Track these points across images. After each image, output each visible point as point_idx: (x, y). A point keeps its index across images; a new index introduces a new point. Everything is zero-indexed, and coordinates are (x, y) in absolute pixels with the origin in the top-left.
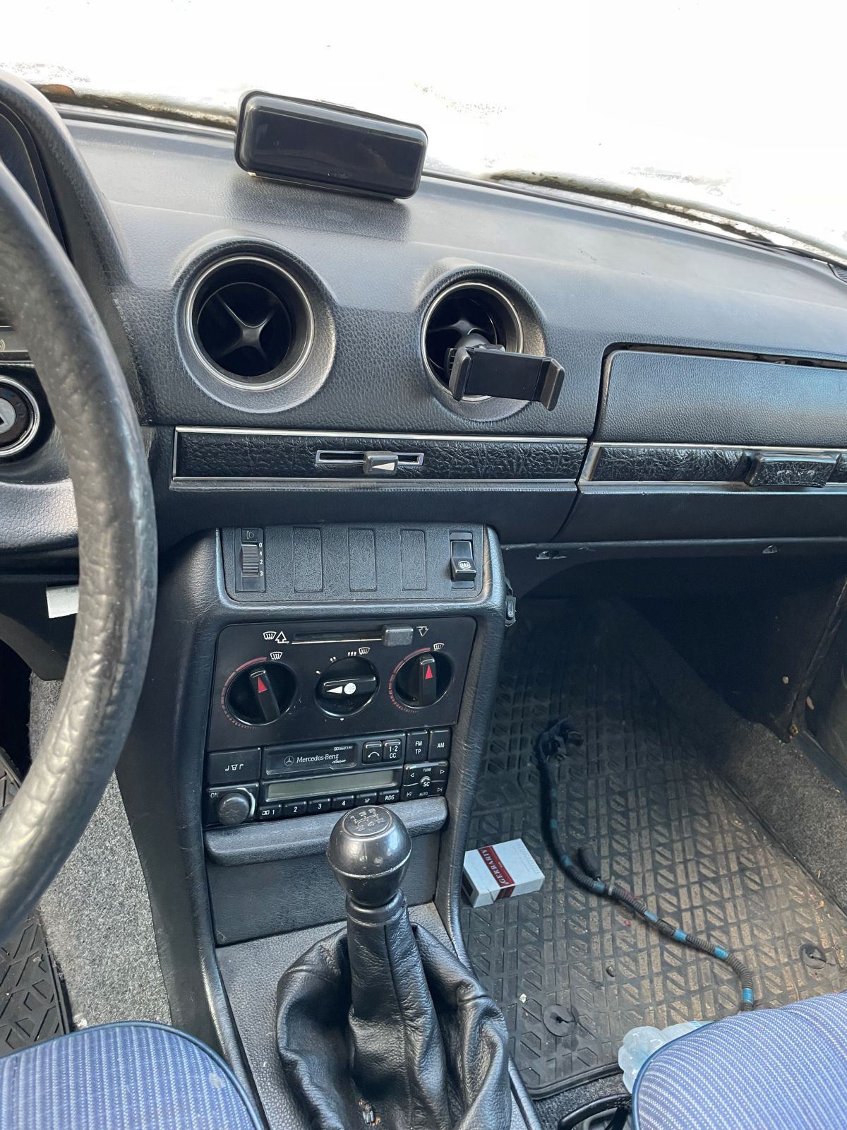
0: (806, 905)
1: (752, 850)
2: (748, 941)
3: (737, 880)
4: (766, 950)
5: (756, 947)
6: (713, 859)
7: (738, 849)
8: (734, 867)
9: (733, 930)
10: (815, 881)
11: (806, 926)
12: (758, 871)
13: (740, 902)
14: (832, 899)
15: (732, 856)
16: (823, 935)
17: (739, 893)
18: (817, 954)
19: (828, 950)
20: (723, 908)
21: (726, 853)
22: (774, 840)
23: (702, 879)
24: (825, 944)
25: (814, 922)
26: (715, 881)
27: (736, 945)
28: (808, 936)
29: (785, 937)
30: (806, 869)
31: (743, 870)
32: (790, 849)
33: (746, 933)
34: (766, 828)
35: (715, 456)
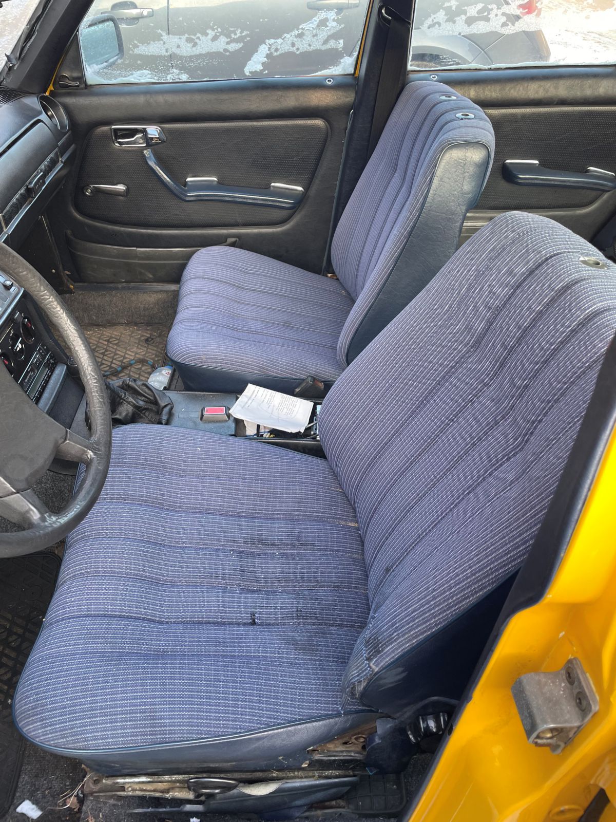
0: (133, 332)
1: (102, 334)
2: (133, 354)
3: (111, 345)
4: (139, 351)
5: (137, 354)
7: (100, 338)
8: (106, 343)
9: (127, 356)
10: (127, 324)
11: (139, 336)
12: (111, 338)
13: (118, 348)
14: (136, 324)
15: (101, 341)
16: (145, 334)
17: (115, 347)
18: (150, 339)
19: (151, 336)
20: (118, 354)
21: (98, 342)
22: (104, 326)
23: (103, 354)
24: (149, 336)
25: (139, 334)
26: (107, 351)
27: (132, 358)
28: (142, 338)
29: (139, 344)
30: (122, 324)
31: (108, 341)
32: (111, 324)
33: (130, 353)
34: (98, 325)
35: (21, 195)
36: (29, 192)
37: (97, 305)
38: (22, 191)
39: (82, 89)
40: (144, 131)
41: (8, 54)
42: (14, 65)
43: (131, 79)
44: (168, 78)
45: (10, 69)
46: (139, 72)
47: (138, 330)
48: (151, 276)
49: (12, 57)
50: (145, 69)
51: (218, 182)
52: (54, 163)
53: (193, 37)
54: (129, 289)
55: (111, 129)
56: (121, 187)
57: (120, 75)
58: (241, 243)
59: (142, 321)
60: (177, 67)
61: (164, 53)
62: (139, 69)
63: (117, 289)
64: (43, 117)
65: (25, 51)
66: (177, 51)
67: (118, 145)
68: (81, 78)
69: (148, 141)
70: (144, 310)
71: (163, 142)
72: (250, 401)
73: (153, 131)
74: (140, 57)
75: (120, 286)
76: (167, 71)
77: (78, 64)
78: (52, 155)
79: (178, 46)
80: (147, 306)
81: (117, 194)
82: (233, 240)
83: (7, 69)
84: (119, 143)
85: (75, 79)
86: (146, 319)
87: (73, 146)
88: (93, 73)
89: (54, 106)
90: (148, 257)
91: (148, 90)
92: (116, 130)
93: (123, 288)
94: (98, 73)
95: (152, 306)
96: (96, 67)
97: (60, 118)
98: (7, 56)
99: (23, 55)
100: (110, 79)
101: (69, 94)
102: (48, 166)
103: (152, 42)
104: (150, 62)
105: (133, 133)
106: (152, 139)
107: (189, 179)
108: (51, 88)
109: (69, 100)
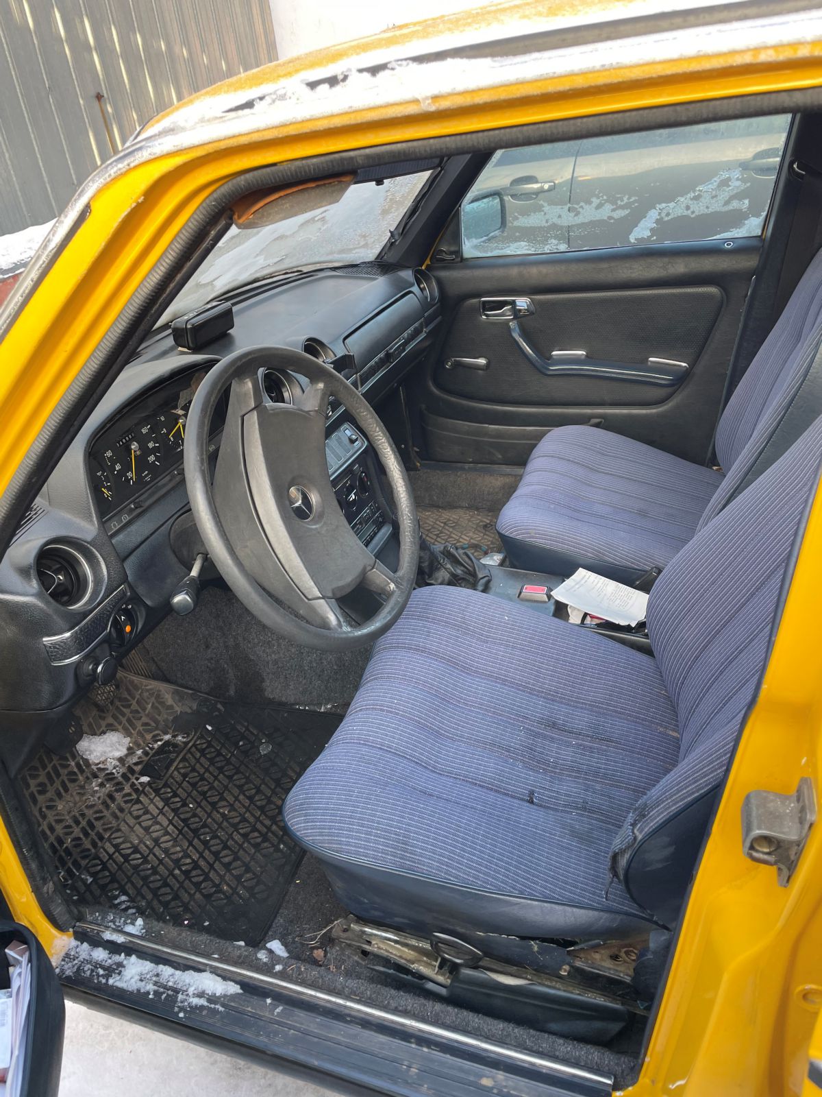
0: (472, 517)
1: (440, 516)
2: (468, 539)
3: (447, 527)
4: (475, 537)
5: (472, 538)
6: (433, 528)
7: (437, 520)
8: (442, 525)
9: (461, 540)
10: (467, 508)
11: (478, 522)
12: (449, 520)
13: (454, 531)
14: (477, 509)
15: (438, 522)
16: (485, 520)
17: (451, 530)
18: (489, 526)
19: (491, 523)
20: (452, 537)
21: (435, 523)
22: (443, 508)
23: (437, 536)
24: (488, 522)
25: (479, 519)
26: (441, 532)
27: (466, 542)
28: (482, 524)
29: (476, 529)
30: (462, 507)
31: (445, 523)
32: (451, 506)
33: (465, 537)
34: (438, 507)
35: (380, 358)
36: (388, 356)
37: (440, 484)
38: (382, 355)
39: (457, 263)
40: (513, 303)
41: (392, 230)
42: (396, 241)
43: (508, 252)
44: (546, 249)
45: (392, 244)
46: (516, 244)
47: (478, 515)
48: (500, 456)
49: (396, 233)
50: (523, 241)
51: (587, 356)
52: (417, 332)
53: (576, 206)
54: (476, 470)
55: (480, 301)
56: (482, 361)
57: (497, 248)
58: (606, 424)
59: (484, 506)
60: (556, 237)
61: (544, 224)
62: (516, 241)
63: (463, 469)
64: (415, 289)
65: (408, 227)
66: (559, 222)
67: (484, 317)
68: (458, 253)
69: (516, 313)
70: (489, 494)
71: (532, 313)
72: (577, 586)
73: (522, 303)
74: (519, 229)
75: (467, 466)
76: (545, 241)
77: (456, 238)
78: (416, 325)
79: (560, 216)
80: (491, 490)
81: (477, 367)
82: (597, 420)
83: (389, 245)
84: (487, 315)
85: (452, 253)
86: (488, 504)
87: (439, 318)
88: (470, 248)
89: (427, 280)
90: (499, 435)
91: (523, 262)
92: (485, 302)
93: (470, 469)
94: (476, 247)
95: (496, 490)
96: (475, 241)
97: (431, 290)
98: (391, 232)
99: (406, 230)
100: (486, 252)
101: (444, 268)
102: (411, 335)
103: (532, 214)
104: (529, 234)
105: (501, 305)
106: (520, 310)
107: (554, 353)
108: (428, 262)
109: (443, 274)
